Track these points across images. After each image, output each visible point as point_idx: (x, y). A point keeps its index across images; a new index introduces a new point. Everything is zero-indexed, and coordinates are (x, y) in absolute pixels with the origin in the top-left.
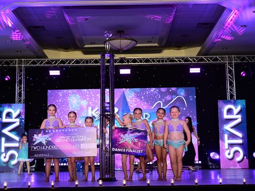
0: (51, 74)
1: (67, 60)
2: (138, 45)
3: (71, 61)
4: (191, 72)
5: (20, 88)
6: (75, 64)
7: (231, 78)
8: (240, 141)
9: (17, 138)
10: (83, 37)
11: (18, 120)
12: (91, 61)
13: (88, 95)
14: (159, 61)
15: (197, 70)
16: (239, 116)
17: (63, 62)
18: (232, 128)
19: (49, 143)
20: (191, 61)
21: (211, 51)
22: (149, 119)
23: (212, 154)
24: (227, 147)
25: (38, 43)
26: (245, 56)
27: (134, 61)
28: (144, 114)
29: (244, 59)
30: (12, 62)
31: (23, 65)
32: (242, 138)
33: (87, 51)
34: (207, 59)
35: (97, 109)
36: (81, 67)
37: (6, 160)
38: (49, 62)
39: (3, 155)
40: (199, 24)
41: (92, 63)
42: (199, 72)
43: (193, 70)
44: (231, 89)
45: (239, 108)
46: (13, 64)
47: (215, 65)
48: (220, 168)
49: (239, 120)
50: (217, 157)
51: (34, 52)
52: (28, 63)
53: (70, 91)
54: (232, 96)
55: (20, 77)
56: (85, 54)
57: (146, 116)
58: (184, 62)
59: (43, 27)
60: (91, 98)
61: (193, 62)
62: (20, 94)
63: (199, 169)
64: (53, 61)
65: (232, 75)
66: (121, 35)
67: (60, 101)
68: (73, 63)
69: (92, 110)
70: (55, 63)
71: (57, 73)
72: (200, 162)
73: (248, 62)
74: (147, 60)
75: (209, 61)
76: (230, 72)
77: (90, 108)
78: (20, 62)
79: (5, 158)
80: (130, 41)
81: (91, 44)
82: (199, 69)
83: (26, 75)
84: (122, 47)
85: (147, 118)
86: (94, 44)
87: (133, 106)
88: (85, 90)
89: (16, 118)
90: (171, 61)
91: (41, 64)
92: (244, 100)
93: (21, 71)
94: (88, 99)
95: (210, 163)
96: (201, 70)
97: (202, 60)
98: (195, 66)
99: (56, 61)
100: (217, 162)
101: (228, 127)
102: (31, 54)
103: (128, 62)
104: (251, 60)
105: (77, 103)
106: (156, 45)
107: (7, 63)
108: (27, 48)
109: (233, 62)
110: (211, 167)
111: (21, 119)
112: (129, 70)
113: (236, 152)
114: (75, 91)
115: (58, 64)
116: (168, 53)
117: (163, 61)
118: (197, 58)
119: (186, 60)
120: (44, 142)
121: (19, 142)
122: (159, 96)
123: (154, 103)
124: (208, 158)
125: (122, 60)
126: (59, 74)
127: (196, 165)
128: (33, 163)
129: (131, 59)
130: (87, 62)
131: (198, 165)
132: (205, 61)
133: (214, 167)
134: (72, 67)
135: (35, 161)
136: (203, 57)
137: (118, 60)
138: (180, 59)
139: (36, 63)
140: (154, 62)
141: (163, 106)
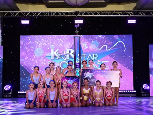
0: (22, 23)
1: (34, 13)
2: (90, 1)
3: (37, 13)
4: (129, 22)
6: (41, 16)
12: (52, 13)
13: (51, 39)
14: (104, 14)
15: (133, 21)
17: (31, 13)
19: (93, 78)
20: (129, 14)
22: (97, 58)
23: (144, 86)
27: (86, 13)
28: (93, 55)
31: (1, 16)
33: (49, 6)
34: (141, 13)
35: (58, 50)
36: (45, 18)
38: (21, 14)
41: (54, 15)
42: (135, 22)
43: (131, 21)
47: (147, 17)
48: (149, 96)
50: (148, 88)
51: (9, 6)
52: (5, 14)
53: (37, 36)
57: (95, 56)
58: (123, 15)
60: (52, 42)
61: (131, 15)
63: (134, 96)
64: (24, 13)
67: (29, 44)
68: (39, 15)
69: (54, 52)
70: (26, 15)
71: (27, 22)
72: (135, 91)
74: (96, 13)
75: (143, 14)
77: (52, 50)
82: (135, 20)
83: (3, 23)
84: (78, 4)
85: (95, 58)
87: (85, 49)
88: (49, 36)
90: (114, 14)
91: (15, 15)
94: (50, 42)
95: (142, 92)
97: (137, 13)
98: (132, 18)
99: (26, 13)
100: (148, 91)
102: (7, 7)
103: (81, 14)
105: (42, 46)
106: (103, 1)
108: (4, 3)
110: (143, 95)
112: (82, 21)
114: (41, 36)
115: (28, 15)
116: (111, 8)
117: (107, 14)
118: (133, 12)
119: (125, 13)
120: (90, 77)
122: (105, 41)
123: (101, 46)
124: (141, 88)
125: (76, 13)
126: (29, 23)
127: (132, 93)
128: (9, 91)
129: (83, 12)
130: (50, 14)
131: (134, 93)
132: (140, 14)
133: (145, 95)
134: (38, 18)
135: (12, 89)
136: (138, 11)
137: (73, 12)
138: (121, 13)
139: (11, 15)
140: (101, 14)
141: (108, 49)
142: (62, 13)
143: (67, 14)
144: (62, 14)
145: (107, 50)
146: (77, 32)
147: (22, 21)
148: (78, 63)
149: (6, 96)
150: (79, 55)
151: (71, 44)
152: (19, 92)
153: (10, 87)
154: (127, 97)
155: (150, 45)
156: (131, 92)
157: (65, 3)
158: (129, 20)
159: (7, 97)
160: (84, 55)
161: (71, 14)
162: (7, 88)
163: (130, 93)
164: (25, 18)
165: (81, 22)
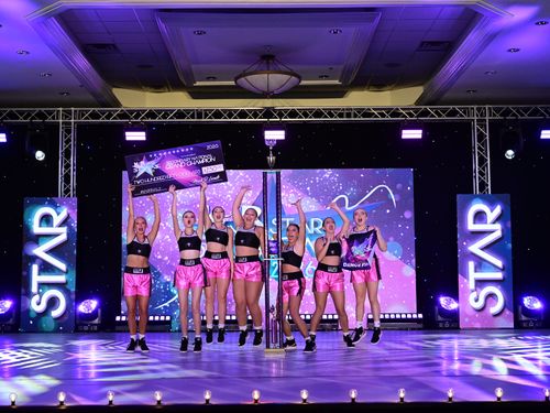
0: (128, 138)
1: (159, 111)
2: (303, 83)
3: (166, 113)
4: (404, 137)
5: (68, 166)
6: (176, 120)
7: (482, 150)
8: (499, 275)
9: (62, 266)
10: (193, 66)
11: (64, 230)
12: (206, 113)
14: (341, 115)
15: (416, 134)
16: (498, 226)
17: (152, 114)
18: (484, 249)
20: (404, 116)
21: (446, 96)
23: (443, 301)
24: (472, 285)
25: (101, 76)
26: (510, 107)
27: (293, 114)
28: (312, 220)
29: (507, 112)
30: (50, 113)
31: (72, 121)
32: (503, 270)
33: (197, 94)
34: (436, 112)
36: (187, 124)
37: (41, 308)
38: (123, 115)
39: (36, 298)
40: (423, 43)
41: (210, 118)
42: (420, 136)
43: (408, 134)
44: (482, 172)
45: (498, 210)
46: (53, 118)
47: (453, 123)
48: (458, 328)
49: (498, 234)
50: (454, 306)
51: (93, 94)
52: (83, 115)
54: (483, 186)
55: (67, 144)
56: (194, 98)
57: (316, 224)
58: (390, 118)
59: (113, 45)
61: (409, 118)
62: (67, 178)
63: (419, 329)
64: (131, 112)
65: (484, 144)
66: (268, 63)
68: (171, 118)
70: (136, 117)
71: (140, 136)
72: (420, 316)
73: (517, 120)
74: (318, 113)
75: (439, 116)
76: (481, 137)
78: (67, 114)
79: (39, 304)
80: (287, 77)
81: (208, 79)
82: (420, 131)
83: (79, 139)
84: (271, 89)
85: (317, 229)
86: (214, 79)
87: (290, 206)
89: (60, 226)
90: (365, 115)
91: (108, 117)
92: (509, 195)
93: (69, 131)
95: (440, 318)
96: (423, 134)
97: (426, 113)
98: (413, 126)
99: (138, 113)
100: (454, 315)
101: (475, 248)
102: (90, 97)
103: (281, 115)
104: (522, 115)
106: (337, 82)
107: (40, 115)
108: (81, 86)
109: (487, 118)
110: (441, 325)
111: (70, 228)
112: (283, 132)
113: (491, 296)
115: (143, 118)
116: (358, 99)
117: (349, 115)
118: (416, 111)
119: (395, 113)
121: (67, 273)
124: (437, 308)
125: (268, 112)
126: (144, 138)
127: (412, 320)
128: (94, 315)
129: (286, 111)
130: (200, 116)
131: (417, 320)
132: (433, 116)
133: (447, 325)
134: (169, 124)
135: (99, 311)
136: (428, 107)
137: (260, 111)
138: (383, 111)
139: (99, 117)
140: (332, 116)
141: (349, 206)
142: (230, 113)
143: (243, 114)
144: (230, 116)
145: (347, 208)
146: (271, 159)
147: (127, 133)
148: (274, 242)
149: (86, 328)
150: (274, 221)
151: (254, 194)
152: (118, 318)
153: (94, 304)
154: (401, 329)
155: (458, 196)
156: (409, 316)
157: (237, 86)
158: (404, 132)
159: (89, 332)
160: (288, 220)
161: (255, 116)
162: (89, 306)
163: (406, 320)
164: (136, 126)
165: (280, 135)
